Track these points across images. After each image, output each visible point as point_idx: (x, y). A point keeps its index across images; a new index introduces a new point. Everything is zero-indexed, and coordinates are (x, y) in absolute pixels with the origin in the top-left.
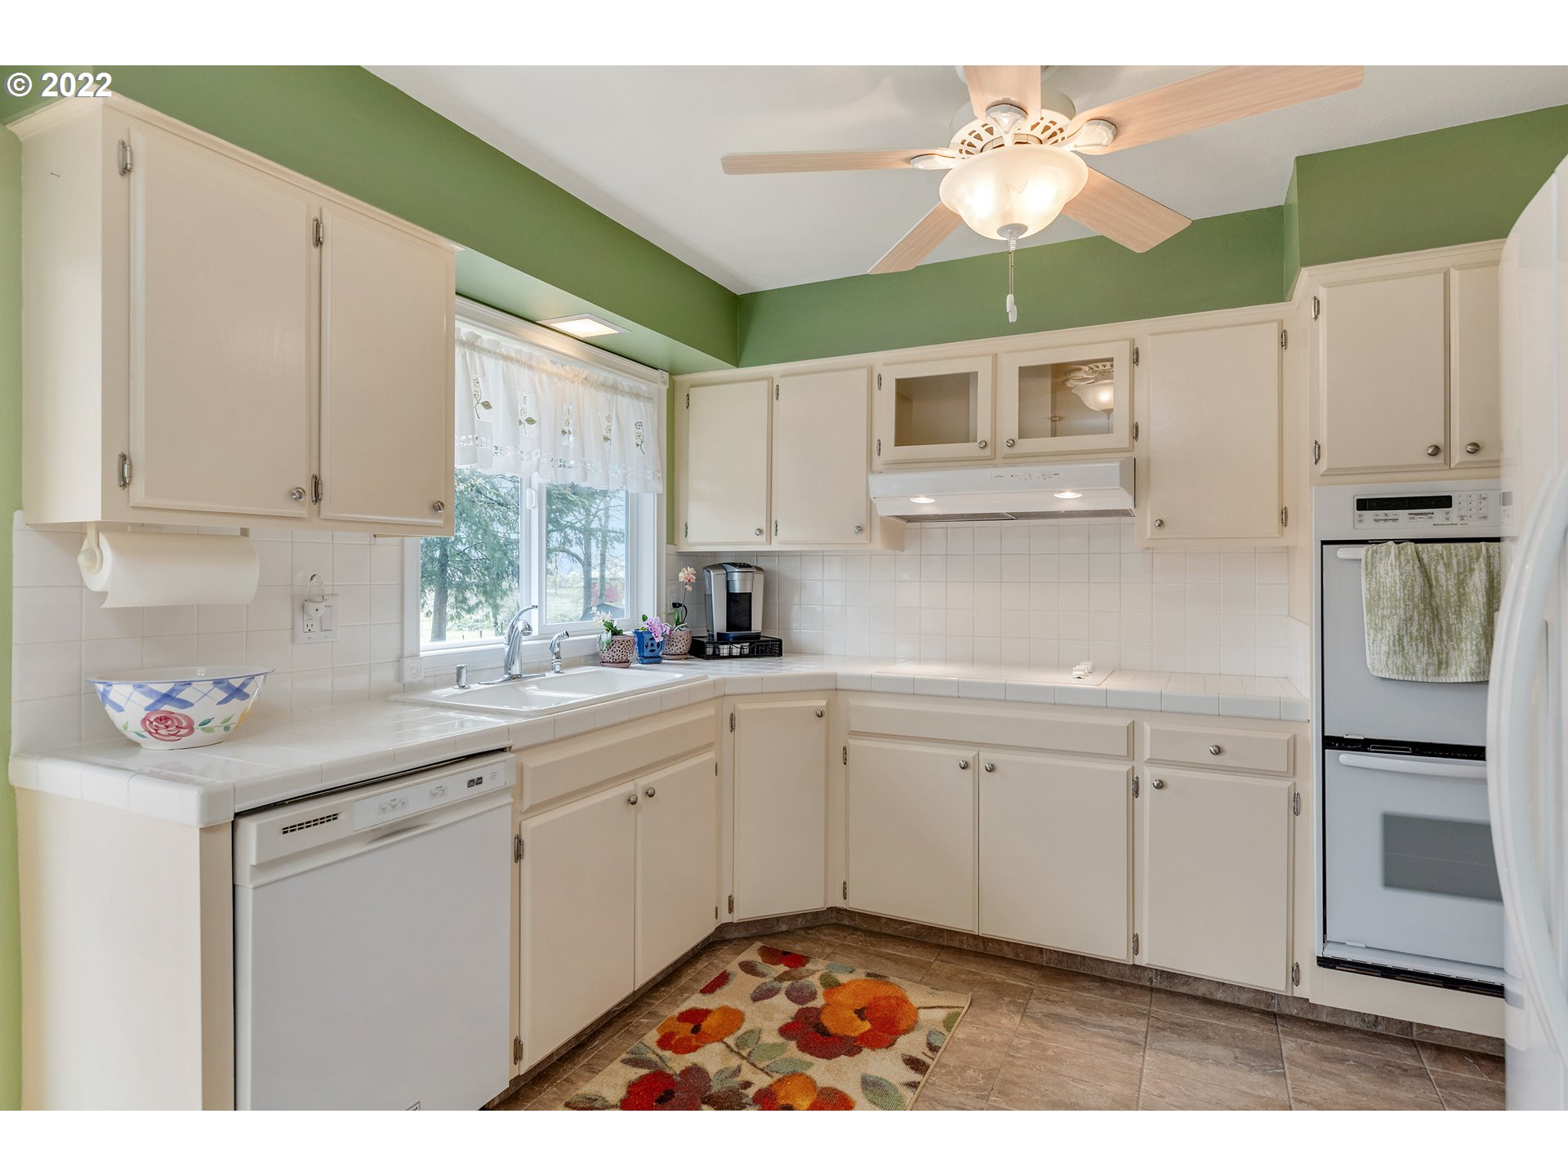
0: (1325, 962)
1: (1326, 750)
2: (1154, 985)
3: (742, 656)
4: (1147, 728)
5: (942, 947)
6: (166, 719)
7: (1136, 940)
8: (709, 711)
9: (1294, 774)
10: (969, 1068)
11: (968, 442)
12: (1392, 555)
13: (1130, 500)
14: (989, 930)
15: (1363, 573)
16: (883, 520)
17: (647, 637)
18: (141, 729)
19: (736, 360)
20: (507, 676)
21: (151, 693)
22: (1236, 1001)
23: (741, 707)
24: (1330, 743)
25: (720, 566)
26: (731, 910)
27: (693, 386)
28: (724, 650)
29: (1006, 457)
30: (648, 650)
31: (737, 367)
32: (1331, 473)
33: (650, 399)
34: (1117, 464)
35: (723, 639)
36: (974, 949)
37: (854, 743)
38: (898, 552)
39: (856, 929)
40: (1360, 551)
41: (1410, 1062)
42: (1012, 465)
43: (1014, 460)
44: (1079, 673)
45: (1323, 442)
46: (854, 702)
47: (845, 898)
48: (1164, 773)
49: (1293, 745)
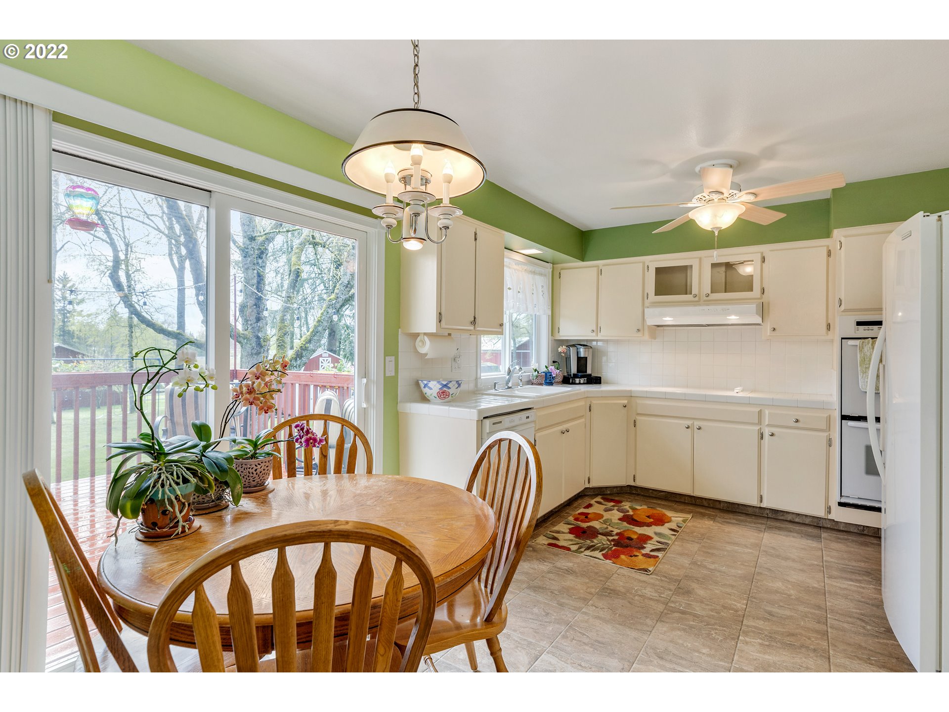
0: (841, 504)
1: (843, 421)
2: (769, 516)
3: (584, 384)
4: (767, 412)
5: (677, 502)
6: (444, 392)
7: (761, 497)
8: (582, 403)
9: (829, 430)
10: (695, 532)
11: (686, 294)
12: (870, 344)
13: (761, 319)
14: (697, 493)
15: (858, 351)
16: (649, 327)
17: (548, 374)
18: (436, 396)
19: (583, 259)
20: (507, 387)
21: (442, 384)
22: (804, 522)
23: (594, 402)
24: (844, 417)
25: (574, 346)
26: (589, 482)
27: (562, 269)
28: (577, 381)
29: (705, 301)
30: (548, 380)
31: (583, 261)
32: (845, 311)
33: (545, 275)
34: (755, 305)
35: (575, 376)
36: (690, 502)
37: (639, 418)
38: (653, 340)
39: (638, 495)
40: (857, 342)
41: (875, 542)
42: (708, 305)
43: (709, 302)
44: (737, 391)
45: (843, 299)
46: (639, 401)
47: (634, 481)
48: (774, 430)
49: (829, 419)
